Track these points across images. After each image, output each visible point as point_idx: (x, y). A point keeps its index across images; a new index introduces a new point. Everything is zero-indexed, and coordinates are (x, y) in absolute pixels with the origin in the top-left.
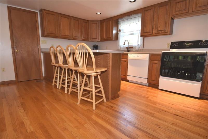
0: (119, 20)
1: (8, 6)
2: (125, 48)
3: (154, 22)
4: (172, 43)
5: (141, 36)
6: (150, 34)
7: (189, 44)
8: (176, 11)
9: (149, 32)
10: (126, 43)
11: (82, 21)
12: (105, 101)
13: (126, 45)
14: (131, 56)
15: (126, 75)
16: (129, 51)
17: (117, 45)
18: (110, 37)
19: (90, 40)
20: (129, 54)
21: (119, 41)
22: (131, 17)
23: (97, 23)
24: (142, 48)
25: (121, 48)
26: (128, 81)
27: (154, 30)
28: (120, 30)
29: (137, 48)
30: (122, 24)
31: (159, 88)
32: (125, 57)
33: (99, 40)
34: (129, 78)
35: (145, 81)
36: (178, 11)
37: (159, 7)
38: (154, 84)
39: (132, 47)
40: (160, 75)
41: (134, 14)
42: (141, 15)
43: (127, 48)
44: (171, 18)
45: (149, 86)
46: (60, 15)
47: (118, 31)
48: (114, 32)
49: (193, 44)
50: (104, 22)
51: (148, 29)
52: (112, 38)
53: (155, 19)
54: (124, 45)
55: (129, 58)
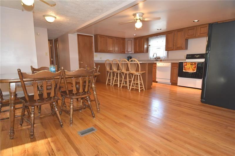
0: (149, 38)
1: (78, 34)
2: (154, 58)
3: (175, 41)
4: (187, 55)
5: (166, 50)
6: (172, 49)
7: (198, 56)
8: (188, 35)
9: (171, 48)
10: (155, 54)
11: (121, 39)
12: (144, 90)
13: (155, 56)
14: (159, 64)
15: (155, 78)
16: (157, 61)
17: (148, 56)
18: (142, 51)
19: (126, 53)
20: (157, 63)
21: (149, 54)
22: (158, 36)
23: (131, 40)
24: (167, 59)
25: (151, 58)
26: (157, 82)
27: (174, 47)
28: (150, 45)
29: (163, 59)
30: (151, 41)
31: (178, 85)
32: (154, 65)
33: (133, 53)
34: (157, 80)
35: (169, 81)
36: (189, 35)
37: (178, 32)
38: (174, 83)
39: (160, 58)
40: (178, 76)
41: (160, 35)
42: (165, 35)
43: (155, 58)
44: (186, 39)
45: (171, 85)
46: (107, 37)
47: (148, 46)
48: (145, 46)
49: (200, 56)
50: (137, 39)
51: (171, 46)
52: (144, 51)
53: (175, 40)
54: (153, 56)
55: (157, 66)
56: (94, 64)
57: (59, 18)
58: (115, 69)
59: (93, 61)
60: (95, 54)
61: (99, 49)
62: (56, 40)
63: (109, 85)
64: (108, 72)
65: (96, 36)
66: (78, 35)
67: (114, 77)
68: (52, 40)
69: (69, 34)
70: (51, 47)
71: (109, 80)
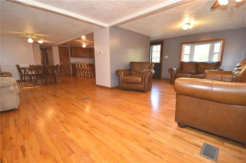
56: (71, 64)
57: (45, 41)
58: (80, 67)
59: (70, 62)
60: (71, 58)
61: (73, 55)
62: (46, 49)
63: (78, 76)
64: (77, 69)
65: (71, 47)
66: (59, 47)
67: (80, 71)
68: (43, 49)
69: (53, 47)
70: (43, 53)
71: (78, 73)
